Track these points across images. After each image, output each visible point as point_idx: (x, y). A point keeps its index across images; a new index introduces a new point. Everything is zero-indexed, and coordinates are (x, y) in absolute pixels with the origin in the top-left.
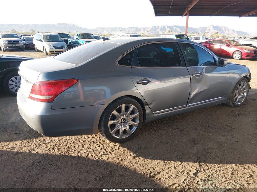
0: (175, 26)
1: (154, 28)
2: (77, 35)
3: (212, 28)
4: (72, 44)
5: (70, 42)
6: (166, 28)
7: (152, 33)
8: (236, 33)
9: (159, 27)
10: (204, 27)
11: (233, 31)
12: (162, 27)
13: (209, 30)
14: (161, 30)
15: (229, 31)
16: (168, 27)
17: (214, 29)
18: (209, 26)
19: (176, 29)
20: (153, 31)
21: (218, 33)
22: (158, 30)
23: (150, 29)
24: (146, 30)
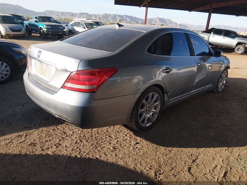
0: (125, 16)
1: (105, 16)
2: (36, 18)
3: (158, 20)
4: (29, 27)
5: (27, 25)
6: (117, 17)
7: (103, 20)
8: (178, 25)
9: (110, 15)
10: (151, 19)
11: (176, 24)
12: (113, 16)
13: (156, 21)
14: (112, 18)
15: (172, 23)
16: (119, 16)
17: (160, 21)
18: (156, 18)
19: (126, 19)
20: (104, 19)
21: (163, 25)
22: (110, 18)
23: (102, 16)
24: (97, 17)
